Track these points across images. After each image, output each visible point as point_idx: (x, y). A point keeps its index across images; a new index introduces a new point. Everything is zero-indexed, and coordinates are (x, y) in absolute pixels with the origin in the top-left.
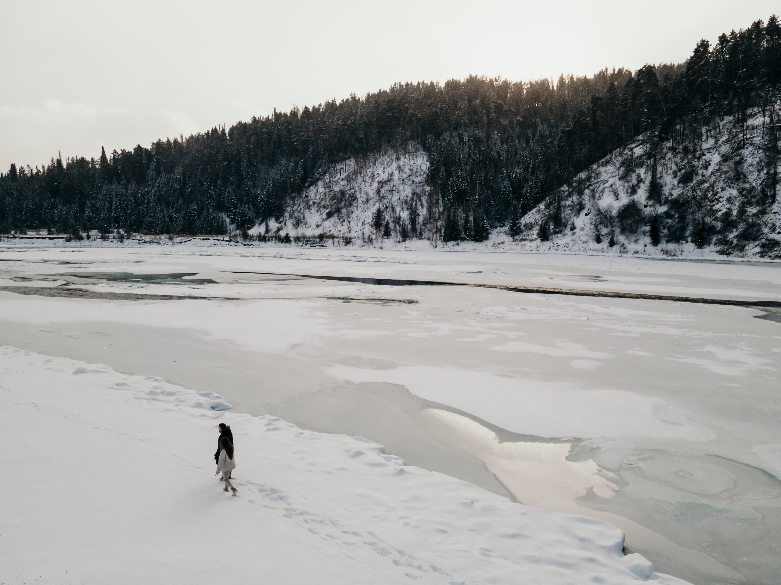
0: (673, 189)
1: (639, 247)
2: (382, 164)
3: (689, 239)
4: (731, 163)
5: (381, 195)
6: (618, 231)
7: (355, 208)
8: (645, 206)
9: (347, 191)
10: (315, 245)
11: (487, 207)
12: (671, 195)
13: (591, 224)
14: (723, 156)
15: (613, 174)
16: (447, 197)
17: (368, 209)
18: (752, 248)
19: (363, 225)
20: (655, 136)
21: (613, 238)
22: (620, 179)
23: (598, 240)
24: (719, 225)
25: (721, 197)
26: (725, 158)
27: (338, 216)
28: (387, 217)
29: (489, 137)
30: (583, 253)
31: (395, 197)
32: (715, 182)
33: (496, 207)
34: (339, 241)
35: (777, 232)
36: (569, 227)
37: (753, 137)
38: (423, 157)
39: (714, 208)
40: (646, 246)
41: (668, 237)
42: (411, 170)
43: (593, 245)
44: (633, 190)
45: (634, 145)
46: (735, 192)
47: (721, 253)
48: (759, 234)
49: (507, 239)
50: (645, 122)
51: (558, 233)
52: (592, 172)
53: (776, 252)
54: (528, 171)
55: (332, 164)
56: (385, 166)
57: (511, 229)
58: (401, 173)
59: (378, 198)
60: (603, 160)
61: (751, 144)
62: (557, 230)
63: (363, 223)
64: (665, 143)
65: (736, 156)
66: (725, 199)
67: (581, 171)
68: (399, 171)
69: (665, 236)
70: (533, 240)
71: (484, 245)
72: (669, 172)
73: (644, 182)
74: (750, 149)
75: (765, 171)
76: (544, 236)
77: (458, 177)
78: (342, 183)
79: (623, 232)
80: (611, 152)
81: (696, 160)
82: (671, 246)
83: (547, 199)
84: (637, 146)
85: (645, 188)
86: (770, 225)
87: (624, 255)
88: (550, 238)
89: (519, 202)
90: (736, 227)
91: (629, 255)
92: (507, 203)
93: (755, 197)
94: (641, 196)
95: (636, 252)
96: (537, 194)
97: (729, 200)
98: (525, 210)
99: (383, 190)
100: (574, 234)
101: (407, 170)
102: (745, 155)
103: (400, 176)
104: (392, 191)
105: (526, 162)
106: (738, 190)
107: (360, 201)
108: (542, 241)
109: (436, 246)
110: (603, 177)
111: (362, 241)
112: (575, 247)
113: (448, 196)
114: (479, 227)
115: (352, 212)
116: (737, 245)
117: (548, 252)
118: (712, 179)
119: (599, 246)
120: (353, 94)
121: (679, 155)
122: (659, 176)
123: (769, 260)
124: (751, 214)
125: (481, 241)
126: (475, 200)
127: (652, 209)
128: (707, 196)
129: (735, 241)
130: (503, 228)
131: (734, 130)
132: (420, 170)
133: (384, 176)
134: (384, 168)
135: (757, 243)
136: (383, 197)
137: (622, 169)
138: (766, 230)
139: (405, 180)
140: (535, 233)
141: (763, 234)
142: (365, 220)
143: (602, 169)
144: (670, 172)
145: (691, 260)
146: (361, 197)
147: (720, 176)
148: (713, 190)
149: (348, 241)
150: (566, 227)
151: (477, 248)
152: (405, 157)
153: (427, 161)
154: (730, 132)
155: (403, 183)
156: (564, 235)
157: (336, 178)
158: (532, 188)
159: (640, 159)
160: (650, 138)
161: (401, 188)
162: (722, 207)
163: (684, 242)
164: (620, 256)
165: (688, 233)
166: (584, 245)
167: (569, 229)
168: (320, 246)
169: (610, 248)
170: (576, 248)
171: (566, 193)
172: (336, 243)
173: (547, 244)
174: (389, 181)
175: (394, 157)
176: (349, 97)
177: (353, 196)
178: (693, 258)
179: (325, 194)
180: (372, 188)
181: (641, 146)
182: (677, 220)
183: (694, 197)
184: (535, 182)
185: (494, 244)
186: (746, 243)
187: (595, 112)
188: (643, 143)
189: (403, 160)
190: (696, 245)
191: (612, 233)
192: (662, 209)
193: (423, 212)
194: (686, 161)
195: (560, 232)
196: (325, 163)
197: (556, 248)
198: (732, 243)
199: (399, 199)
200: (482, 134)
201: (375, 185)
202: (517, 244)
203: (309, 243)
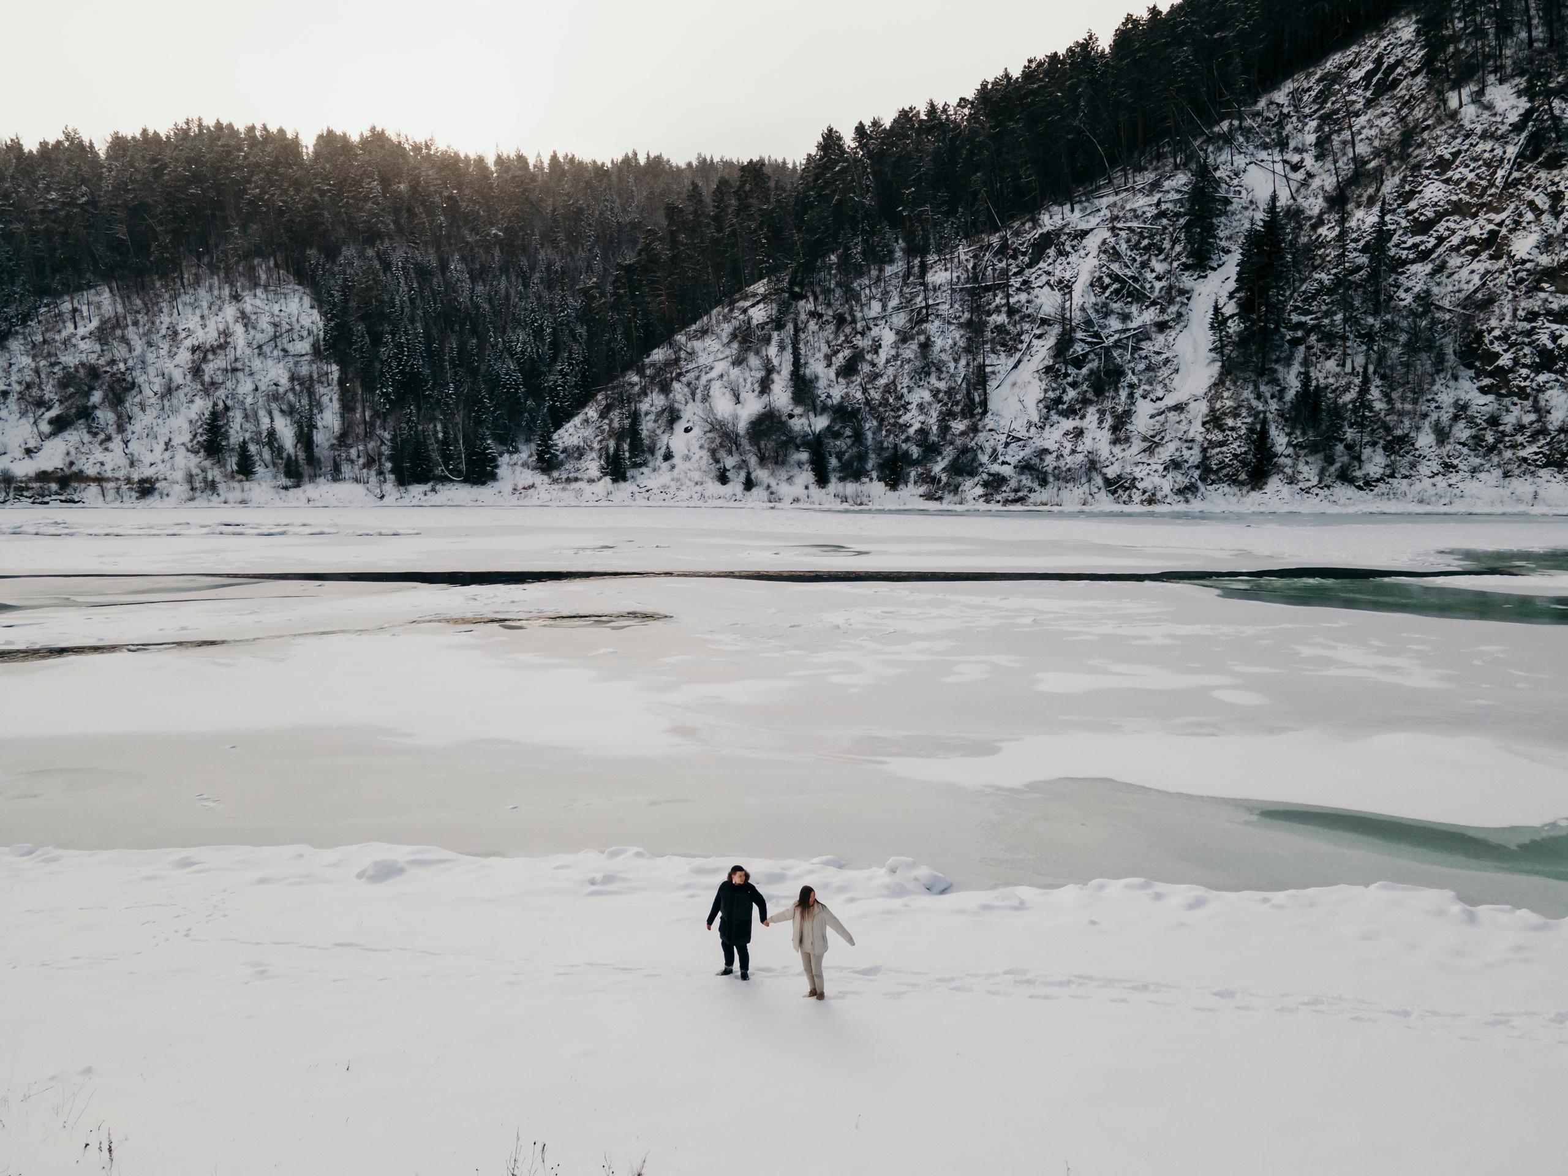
0: (830, 386)
1: (797, 489)
2: (194, 306)
3: (874, 474)
4: (914, 346)
5: (207, 378)
6: (753, 460)
7: (136, 409)
8: (791, 416)
9: (103, 366)
10: (47, 499)
11: (477, 412)
12: (829, 396)
13: (701, 447)
14: (898, 333)
15: (721, 356)
16: (381, 389)
17: (175, 411)
18: (972, 488)
19: (166, 450)
20: (782, 290)
21: (749, 474)
22: (733, 364)
23: (723, 479)
24: (915, 452)
25: (908, 403)
26: (904, 337)
27: (89, 427)
28: (237, 431)
30: (701, 503)
31: (245, 386)
32: (895, 377)
33: (494, 412)
34: (118, 489)
35: (1000, 461)
36: (660, 454)
37: (938, 304)
38: (301, 299)
39: (901, 421)
40: (807, 488)
41: (840, 471)
42: (275, 325)
43: (714, 487)
44: (765, 386)
45: (748, 304)
46: (927, 396)
47: (929, 497)
48: (975, 465)
49: (529, 476)
50: (765, 262)
51: (640, 465)
52: (680, 349)
53: (1004, 495)
54: (542, 340)
55: (41, 298)
56: (206, 312)
57: (541, 458)
58: (252, 332)
59: (199, 387)
60: (694, 327)
61: (937, 316)
62: (638, 460)
63: (167, 444)
64: (802, 303)
65: (918, 333)
66: (915, 404)
67: (657, 346)
68: (246, 325)
69: (834, 470)
70: (593, 481)
71: (495, 491)
72: (817, 355)
73: (779, 372)
74: (937, 323)
75: (963, 362)
76: (616, 470)
77: (400, 346)
78: (83, 345)
79: (762, 460)
80: (707, 312)
81: (859, 337)
82: (850, 488)
83: (599, 397)
84: (753, 306)
85: (784, 383)
86: (989, 451)
87: (778, 505)
88: (628, 474)
89: (540, 401)
90: (940, 454)
91: (786, 504)
92: (514, 408)
93: (957, 403)
94: (781, 396)
95: (796, 500)
96: (576, 386)
97: (921, 407)
98: (559, 418)
99: (209, 369)
100: (673, 467)
101: (264, 322)
102: (932, 333)
103: (250, 337)
104: (235, 370)
105: (533, 322)
106: (931, 391)
107: (147, 392)
108: (615, 481)
109: (382, 497)
110: (703, 359)
111: (187, 487)
112: (681, 493)
113: (383, 386)
114: (477, 454)
115: (130, 418)
116: (948, 484)
117: (630, 502)
118: (891, 371)
119: (727, 489)
121: (828, 327)
122: (802, 361)
123: (999, 507)
124: (958, 432)
125: (483, 483)
126: (448, 395)
127: (804, 420)
128: (887, 400)
129: (944, 478)
130: (515, 456)
131: (906, 290)
132: (297, 327)
133: (208, 335)
134: (202, 317)
135: (977, 479)
136: (213, 383)
137: (735, 345)
138: (984, 458)
139: (264, 347)
140: (592, 466)
141: (981, 465)
142: (172, 436)
143: (697, 345)
144: (820, 355)
145: (890, 511)
146: (150, 384)
147: (901, 366)
148: (895, 390)
149: (146, 489)
150: (652, 453)
151: (480, 498)
152: (255, 296)
153: (312, 307)
154: (902, 294)
155: (259, 355)
156: (654, 470)
157: (64, 334)
158: (564, 376)
159: (763, 329)
160: (778, 291)
161: (257, 364)
162: (913, 420)
163: (867, 480)
164: (772, 508)
165: (869, 465)
166: (699, 488)
167: (660, 458)
168: (62, 501)
169: (748, 493)
170: (684, 494)
171: (637, 388)
172: (111, 494)
173: (626, 487)
174: (223, 346)
175: (226, 291)
176: (62, 137)
177: (124, 380)
178: (893, 507)
179: (37, 371)
180: (176, 362)
181: (761, 306)
182: (849, 441)
183: (868, 402)
184: (570, 364)
185: (515, 489)
186: (960, 479)
187: (673, 233)
188: (764, 299)
189: (251, 302)
190: (887, 485)
191: (743, 464)
192: (821, 423)
193: (329, 420)
194: (842, 338)
195: (644, 464)
196: (22, 295)
197: (647, 495)
198: (940, 480)
199: (256, 389)
200: (432, 260)
201: (184, 357)
202: (564, 489)
203: (25, 494)
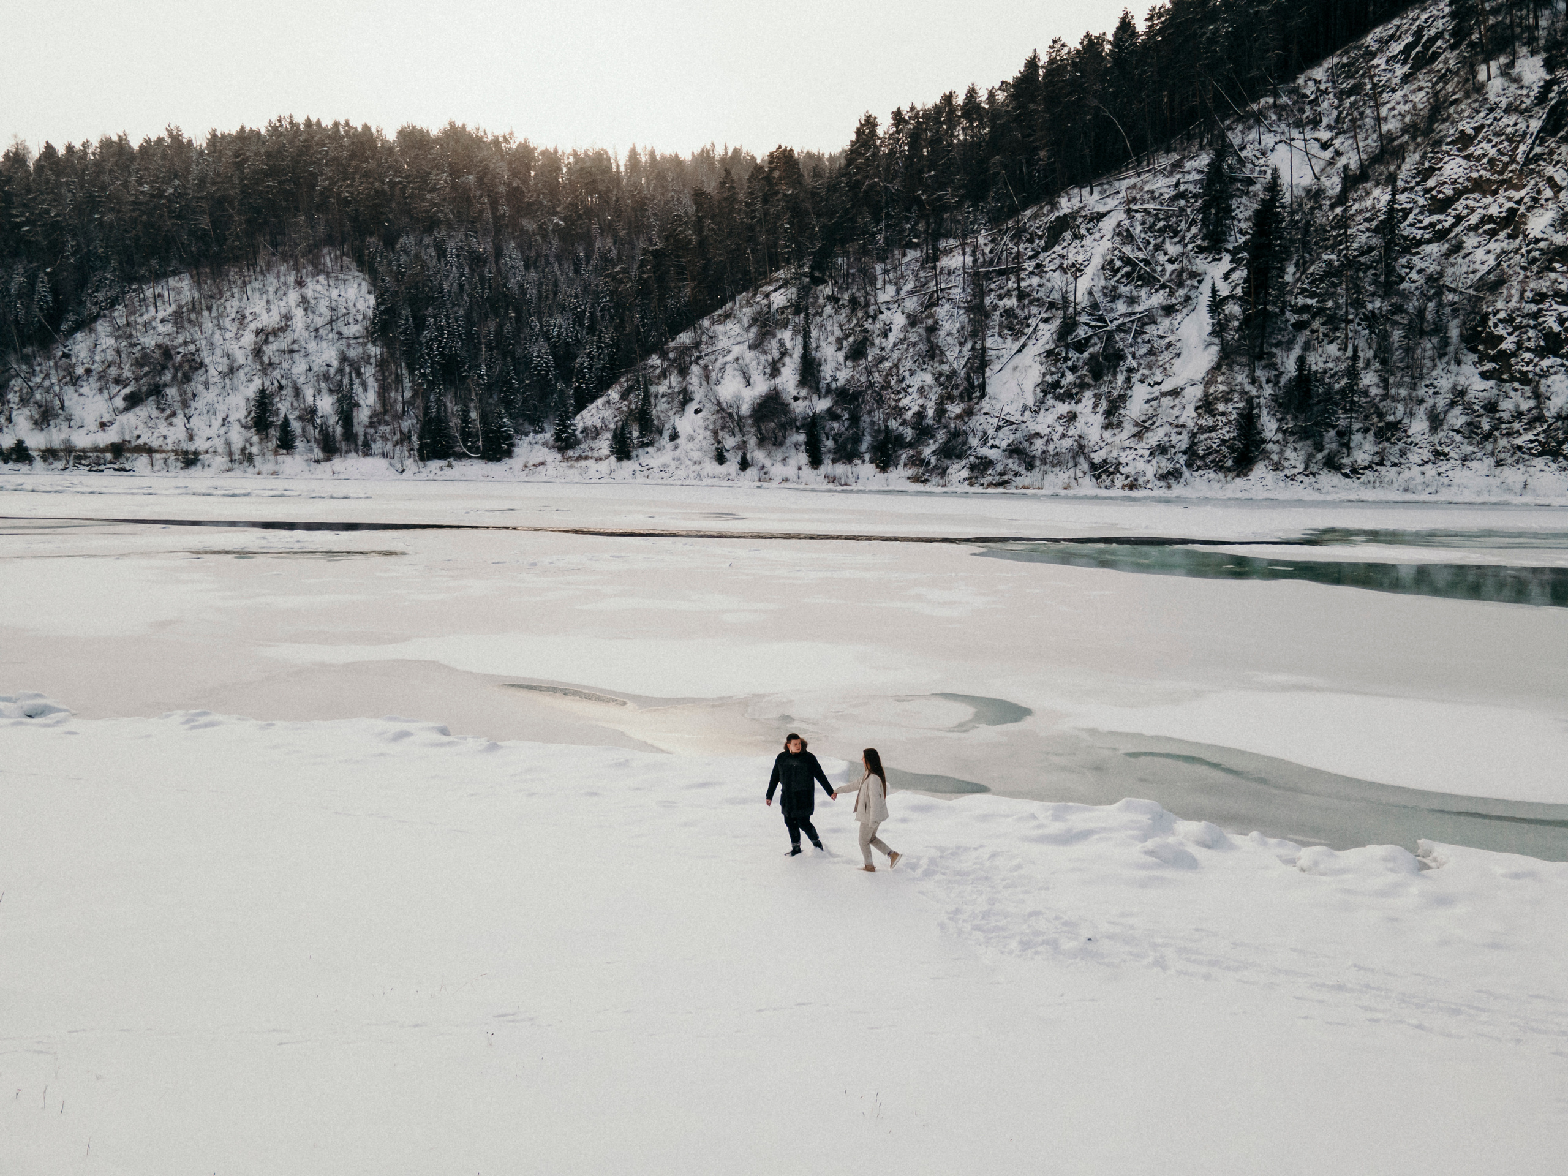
0: (837, 369)
1: (790, 470)
2: (263, 292)
3: (867, 457)
4: (921, 329)
5: (266, 360)
6: (752, 441)
7: (201, 387)
8: (796, 399)
9: (176, 347)
10: (102, 467)
11: (505, 392)
12: (835, 379)
13: (706, 428)
14: (909, 316)
15: (739, 339)
16: (419, 369)
17: (234, 389)
18: (958, 471)
19: (223, 425)
20: (804, 275)
21: (744, 454)
22: (750, 348)
23: (721, 459)
24: (909, 433)
25: (909, 386)
26: (913, 321)
27: (158, 403)
28: (284, 407)
29: (499, 253)
30: (694, 482)
31: (299, 367)
32: (899, 360)
33: (524, 393)
34: (166, 460)
35: (989, 445)
36: (666, 434)
37: (950, 288)
38: (360, 285)
39: (901, 404)
40: (800, 469)
41: (835, 453)
42: (333, 309)
43: (711, 467)
44: (774, 370)
45: (771, 288)
46: (929, 379)
47: (916, 479)
48: (965, 448)
49: (552, 457)
50: (787, 247)
51: (648, 445)
52: (703, 333)
53: (990, 478)
54: (581, 325)
55: (130, 284)
56: (272, 297)
57: (558, 437)
58: (311, 316)
59: (259, 367)
60: (720, 312)
61: (948, 300)
62: (645, 440)
63: (224, 420)
64: (821, 287)
65: (928, 317)
66: (915, 389)
67: (682, 330)
68: (306, 310)
69: (829, 452)
70: (601, 459)
71: (506, 467)
72: (830, 340)
73: (791, 356)
74: (947, 307)
75: (969, 345)
76: (622, 450)
77: (440, 329)
78: (161, 328)
79: (762, 442)
80: (733, 298)
81: (870, 321)
82: (840, 469)
83: (623, 380)
84: (775, 290)
85: (793, 366)
86: (980, 434)
87: (765, 484)
88: (633, 454)
89: (569, 383)
90: (933, 437)
91: (774, 484)
92: (544, 388)
93: (957, 386)
94: (788, 379)
95: (785, 480)
96: (603, 369)
97: (921, 390)
98: (583, 401)
99: (270, 350)
100: (676, 447)
101: (323, 307)
102: (940, 317)
103: (309, 321)
104: (292, 351)
105: (576, 308)
106: (934, 375)
107: (212, 371)
108: (619, 459)
109: (403, 471)
110: (722, 343)
111: (226, 459)
112: (679, 472)
113: (421, 367)
114: (493, 432)
115: (194, 395)
116: (936, 467)
117: (631, 480)
118: (896, 355)
119: (722, 469)
120: (172, 127)
121: (843, 311)
122: (814, 345)
123: (980, 490)
124: (953, 415)
125: (499, 460)
126: (480, 376)
127: (807, 403)
128: (889, 383)
129: (933, 460)
130: (540, 436)
131: (922, 274)
132: (353, 311)
133: (270, 319)
134: (268, 302)
135: (963, 463)
136: (271, 364)
137: (754, 330)
138: (974, 442)
139: (321, 331)
140: (604, 444)
141: (970, 448)
142: (230, 413)
143: (719, 329)
144: (832, 339)
145: (871, 492)
146: (215, 364)
147: (907, 350)
148: (898, 374)
149: (190, 460)
150: (661, 433)
151: (491, 474)
152: (318, 281)
153: (369, 293)
154: (917, 277)
155: (316, 337)
156: (659, 450)
157: (146, 317)
158: (592, 359)
159: (783, 313)
160: (798, 276)
161: (312, 346)
162: (911, 403)
163: (859, 462)
164: (759, 487)
165: (864, 447)
166: (697, 468)
167: (667, 439)
168: (115, 470)
169: (742, 473)
170: (681, 473)
171: (658, 371)
172: (159, 463)
173: (628, 466)
174: (283, 329)
175: (291, 279)
176: (164, 134)
177: (193, 360)
178: (874, 488)
179: (118, 352)
180: (240, 344)
181: (782, 290)
182: (846, 424)
183: (871, 385)
184: (599, 347)
185: (526, 466)
186: (949, 462)
187: (700, 220)
188: (786, 284)
189: (315, 287)
190: (877, 467)
191: (743, 446)
192: (823, 405)
193: (368, 400)
194: (855, 322)
195: (651, 444)
196: (113, 281)
197: (646, 473)
198: (929, 463)
199: (310, 370)
200: (484, 247)
201: (249, 339)
202: (572, 467)
203: (83, 462)
